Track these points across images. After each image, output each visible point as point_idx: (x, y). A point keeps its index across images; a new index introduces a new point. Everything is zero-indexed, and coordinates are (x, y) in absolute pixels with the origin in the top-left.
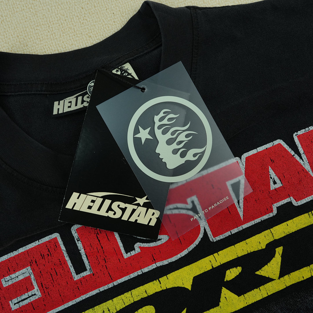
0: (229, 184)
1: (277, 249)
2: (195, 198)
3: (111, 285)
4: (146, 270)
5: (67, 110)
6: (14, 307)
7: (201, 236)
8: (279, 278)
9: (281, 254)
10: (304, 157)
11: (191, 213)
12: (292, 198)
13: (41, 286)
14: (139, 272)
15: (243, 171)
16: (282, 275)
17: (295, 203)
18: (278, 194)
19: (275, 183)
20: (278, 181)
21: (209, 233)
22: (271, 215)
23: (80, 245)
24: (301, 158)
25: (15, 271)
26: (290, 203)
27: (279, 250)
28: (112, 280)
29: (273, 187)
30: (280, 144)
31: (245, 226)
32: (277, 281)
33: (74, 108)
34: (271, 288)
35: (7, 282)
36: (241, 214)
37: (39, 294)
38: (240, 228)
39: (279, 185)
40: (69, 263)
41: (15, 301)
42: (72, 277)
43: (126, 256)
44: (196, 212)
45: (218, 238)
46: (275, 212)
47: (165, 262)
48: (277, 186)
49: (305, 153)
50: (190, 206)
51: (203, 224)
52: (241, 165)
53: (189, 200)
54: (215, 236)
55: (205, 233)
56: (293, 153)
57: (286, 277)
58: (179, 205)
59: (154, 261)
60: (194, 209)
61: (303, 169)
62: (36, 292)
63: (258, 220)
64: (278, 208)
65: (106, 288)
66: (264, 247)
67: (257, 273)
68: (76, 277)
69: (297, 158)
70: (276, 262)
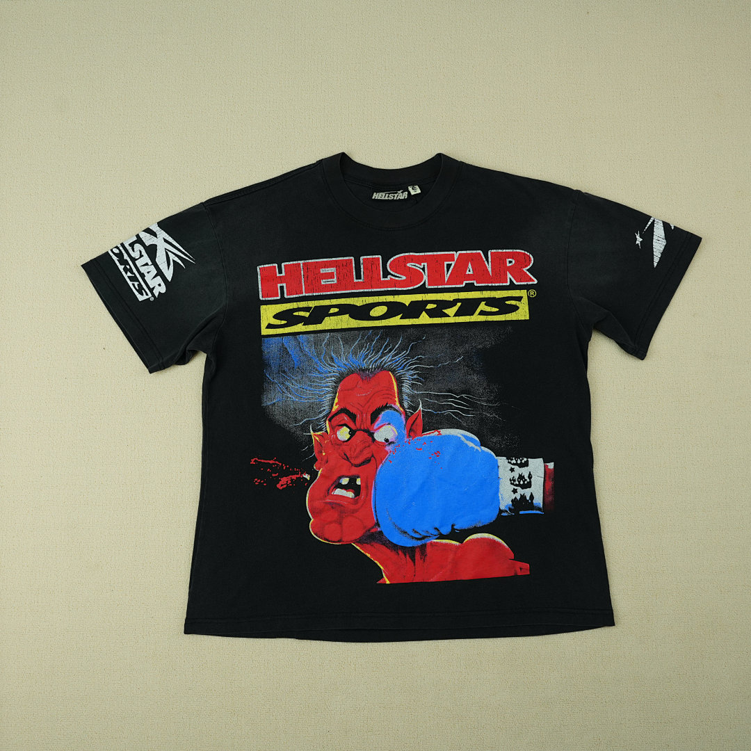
0: (446, 263)
2: (426, 264)
3: (370, 290)
4: (389, 289)
5: (379, 198)
6: (322, 283)
7: (422, 283)
8: (454, 317)
9: (459, 306)
10: (490, 263)
11: (421, 271)
12: (475, 281)
13: (338, 279)
14: (386, 289)
15: (455, 260)
16: (455, 315)
17: (476, 284)
18: (469, 277)
19: (469, 271)
20: (471, 270)
21: (427, 283)
22: (461, 286)
23: (362, 266)
24: (488, 263)
25: (328, 268)
26: (474, 283)
27: (459, 304)
28: (372, 288)
29: (468, 273)
30: (480, 253)
31: (446, 286)
32: (452, 318)
33: (383, 198)
34: (448, 320)
35: (323, 271)
36: (446, 280)
37: (336, 282)
38: (443, 287)
39: (471, 273)
40: (354, 273)
41: (324, 280)
42: (353, 280)
43: (382, 279)
44: (424, 271)
45: (430, 287)
46: (464, 285)
47: (400, 289)
48: (470, 273)
50: (422, 267)
51: (425, 278)
52: (455, 257)
53: (422, 264)
54: (429, 285)
55: (425, 282)
56: (484, 260)
57: (457, 317)
58: (417, 265)
59: (395, 287)
60: (423, 269)
61: (487, 270)
62: (335, 280)
63: (454, 286)
64: (466, 284)
65: (367, 290)
66: (452, 300)
67: (444, 311)
68: (355, 281)
69: (486, 263)
70: (455, 309)
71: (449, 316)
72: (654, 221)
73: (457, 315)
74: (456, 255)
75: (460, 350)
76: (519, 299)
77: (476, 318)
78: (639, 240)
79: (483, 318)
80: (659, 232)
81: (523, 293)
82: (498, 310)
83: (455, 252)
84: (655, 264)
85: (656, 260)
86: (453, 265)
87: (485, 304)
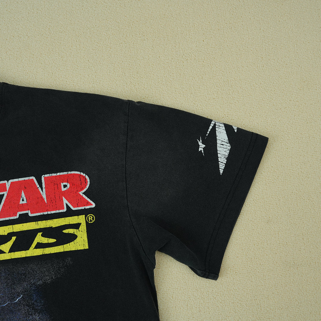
1: (13, 237)
8: (8, 253)
9: (14, 241)
10: (44, 190)
12: (29, 211)
15: (8, 190)
16: (10, 251)
17: (30, 215)
18: (23, 207)
19: (23, 200)
22: (15, 218)
24: (42, 190)
26: (28, 214)
27: (14, 238)
30: (33, 179)
32: (7, 254)
34: (3, 257)
39: (25, 202)
46: (18, 216)
49: (45, 188)
52: (7, 186)
56: (38, 186)
57: (12, 253)
61: (42, 197)
63: (7, 219)
64: (20, 215)
66: (6, 234)
69: (40, 189)
70: (10, 244)
71: (4, 253)
72: (215, 125)
73: (12, 250)
74: (8, 184)
75: (19, 289)
76: (77, 226)
77: (32, 252)
78: (202, 146)
79: (39, 252)
80: (222, 136)
81: (81, 219)
82: (55, 240)
83: (6, 182)
84: (221, 171)
85: (222, 167)
86: (6, 195)
87: (42, 235)
